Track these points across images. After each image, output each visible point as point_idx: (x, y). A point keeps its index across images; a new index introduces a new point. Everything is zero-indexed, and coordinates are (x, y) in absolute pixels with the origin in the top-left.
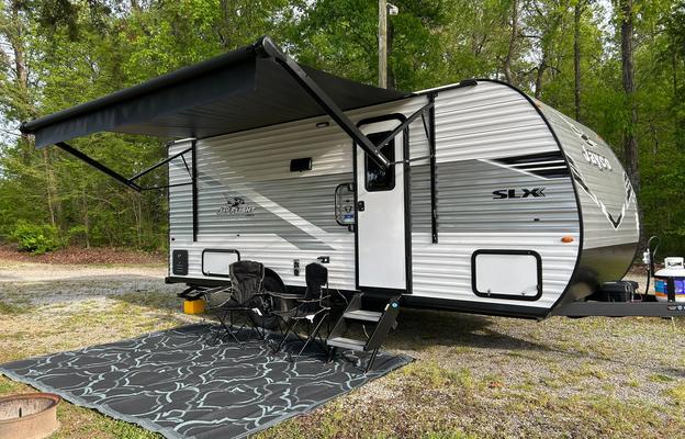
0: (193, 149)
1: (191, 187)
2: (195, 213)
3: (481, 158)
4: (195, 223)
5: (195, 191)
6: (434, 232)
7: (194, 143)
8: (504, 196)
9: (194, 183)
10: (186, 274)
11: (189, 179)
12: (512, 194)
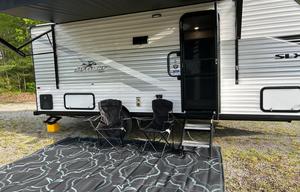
0: (53, 30)
1: (53, 55)
2: (57, 71)
3: (267, 36)
4: (57, 77)
5: (56, 57)
6: (237, 78)
7: (53, 26)
8: (282, 57)
9: (55, 52)
10: (52, 108)
11: (52, 50)
12: (287, 56)
